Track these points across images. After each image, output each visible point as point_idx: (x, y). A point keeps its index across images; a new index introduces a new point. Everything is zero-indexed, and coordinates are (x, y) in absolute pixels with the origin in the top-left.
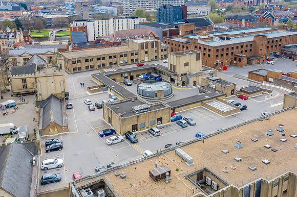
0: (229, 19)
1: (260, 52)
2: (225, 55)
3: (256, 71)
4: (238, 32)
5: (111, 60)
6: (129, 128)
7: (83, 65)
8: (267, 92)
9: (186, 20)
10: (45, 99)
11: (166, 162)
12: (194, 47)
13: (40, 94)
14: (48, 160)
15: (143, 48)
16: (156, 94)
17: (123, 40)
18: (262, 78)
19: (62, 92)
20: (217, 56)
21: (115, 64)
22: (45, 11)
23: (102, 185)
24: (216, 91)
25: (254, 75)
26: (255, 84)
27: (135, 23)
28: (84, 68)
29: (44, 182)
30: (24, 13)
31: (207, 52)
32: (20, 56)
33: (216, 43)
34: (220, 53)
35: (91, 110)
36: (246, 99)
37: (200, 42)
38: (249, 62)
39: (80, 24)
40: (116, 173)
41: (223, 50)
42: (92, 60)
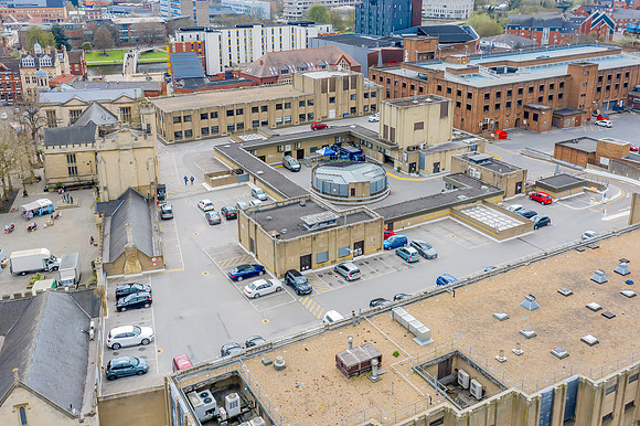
0: (513, 28)
1: (581, 101)
2: (503, 107)
3: (571, 141)
4: (533, 56)
5: (255, 116)
6: (294, 263)
7: (197, 125)
8: (594, 189)
9: (419, 30)
10: (116, 197)
11: (372, 336)
12: (436, 88)
13: (105, 188)
14: (121, 327)
15: (324, 90)
16: (353, 190)
17: (284, 72)
18: (585, 158)
19: (152, 183)
20: (486, 108)
21: (264, 123)
22: (115, 8)
23: (235, 383)
24: (483, 184)
25: (566, 151)
26: (568, 169)
27: (309, 36)
28: (197, 133)
29: (114, 375)
30: (71, 13)
31: (464, 100)
32: (62, 105)
33: (486, 79)
34: (492, 102)
35: (213, 223)
36: (547, 202)
37: (448, 77)
38: (556, 122)
39: (190, 37)
40: (266, 357)
41: (498, 94)
42: (214, 115)
